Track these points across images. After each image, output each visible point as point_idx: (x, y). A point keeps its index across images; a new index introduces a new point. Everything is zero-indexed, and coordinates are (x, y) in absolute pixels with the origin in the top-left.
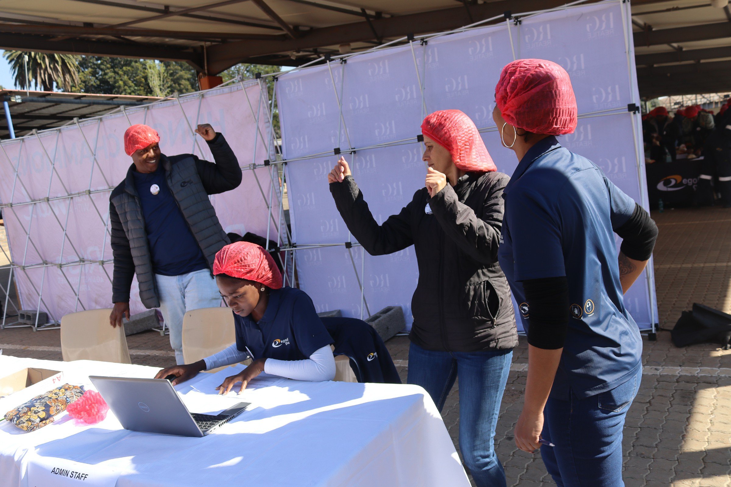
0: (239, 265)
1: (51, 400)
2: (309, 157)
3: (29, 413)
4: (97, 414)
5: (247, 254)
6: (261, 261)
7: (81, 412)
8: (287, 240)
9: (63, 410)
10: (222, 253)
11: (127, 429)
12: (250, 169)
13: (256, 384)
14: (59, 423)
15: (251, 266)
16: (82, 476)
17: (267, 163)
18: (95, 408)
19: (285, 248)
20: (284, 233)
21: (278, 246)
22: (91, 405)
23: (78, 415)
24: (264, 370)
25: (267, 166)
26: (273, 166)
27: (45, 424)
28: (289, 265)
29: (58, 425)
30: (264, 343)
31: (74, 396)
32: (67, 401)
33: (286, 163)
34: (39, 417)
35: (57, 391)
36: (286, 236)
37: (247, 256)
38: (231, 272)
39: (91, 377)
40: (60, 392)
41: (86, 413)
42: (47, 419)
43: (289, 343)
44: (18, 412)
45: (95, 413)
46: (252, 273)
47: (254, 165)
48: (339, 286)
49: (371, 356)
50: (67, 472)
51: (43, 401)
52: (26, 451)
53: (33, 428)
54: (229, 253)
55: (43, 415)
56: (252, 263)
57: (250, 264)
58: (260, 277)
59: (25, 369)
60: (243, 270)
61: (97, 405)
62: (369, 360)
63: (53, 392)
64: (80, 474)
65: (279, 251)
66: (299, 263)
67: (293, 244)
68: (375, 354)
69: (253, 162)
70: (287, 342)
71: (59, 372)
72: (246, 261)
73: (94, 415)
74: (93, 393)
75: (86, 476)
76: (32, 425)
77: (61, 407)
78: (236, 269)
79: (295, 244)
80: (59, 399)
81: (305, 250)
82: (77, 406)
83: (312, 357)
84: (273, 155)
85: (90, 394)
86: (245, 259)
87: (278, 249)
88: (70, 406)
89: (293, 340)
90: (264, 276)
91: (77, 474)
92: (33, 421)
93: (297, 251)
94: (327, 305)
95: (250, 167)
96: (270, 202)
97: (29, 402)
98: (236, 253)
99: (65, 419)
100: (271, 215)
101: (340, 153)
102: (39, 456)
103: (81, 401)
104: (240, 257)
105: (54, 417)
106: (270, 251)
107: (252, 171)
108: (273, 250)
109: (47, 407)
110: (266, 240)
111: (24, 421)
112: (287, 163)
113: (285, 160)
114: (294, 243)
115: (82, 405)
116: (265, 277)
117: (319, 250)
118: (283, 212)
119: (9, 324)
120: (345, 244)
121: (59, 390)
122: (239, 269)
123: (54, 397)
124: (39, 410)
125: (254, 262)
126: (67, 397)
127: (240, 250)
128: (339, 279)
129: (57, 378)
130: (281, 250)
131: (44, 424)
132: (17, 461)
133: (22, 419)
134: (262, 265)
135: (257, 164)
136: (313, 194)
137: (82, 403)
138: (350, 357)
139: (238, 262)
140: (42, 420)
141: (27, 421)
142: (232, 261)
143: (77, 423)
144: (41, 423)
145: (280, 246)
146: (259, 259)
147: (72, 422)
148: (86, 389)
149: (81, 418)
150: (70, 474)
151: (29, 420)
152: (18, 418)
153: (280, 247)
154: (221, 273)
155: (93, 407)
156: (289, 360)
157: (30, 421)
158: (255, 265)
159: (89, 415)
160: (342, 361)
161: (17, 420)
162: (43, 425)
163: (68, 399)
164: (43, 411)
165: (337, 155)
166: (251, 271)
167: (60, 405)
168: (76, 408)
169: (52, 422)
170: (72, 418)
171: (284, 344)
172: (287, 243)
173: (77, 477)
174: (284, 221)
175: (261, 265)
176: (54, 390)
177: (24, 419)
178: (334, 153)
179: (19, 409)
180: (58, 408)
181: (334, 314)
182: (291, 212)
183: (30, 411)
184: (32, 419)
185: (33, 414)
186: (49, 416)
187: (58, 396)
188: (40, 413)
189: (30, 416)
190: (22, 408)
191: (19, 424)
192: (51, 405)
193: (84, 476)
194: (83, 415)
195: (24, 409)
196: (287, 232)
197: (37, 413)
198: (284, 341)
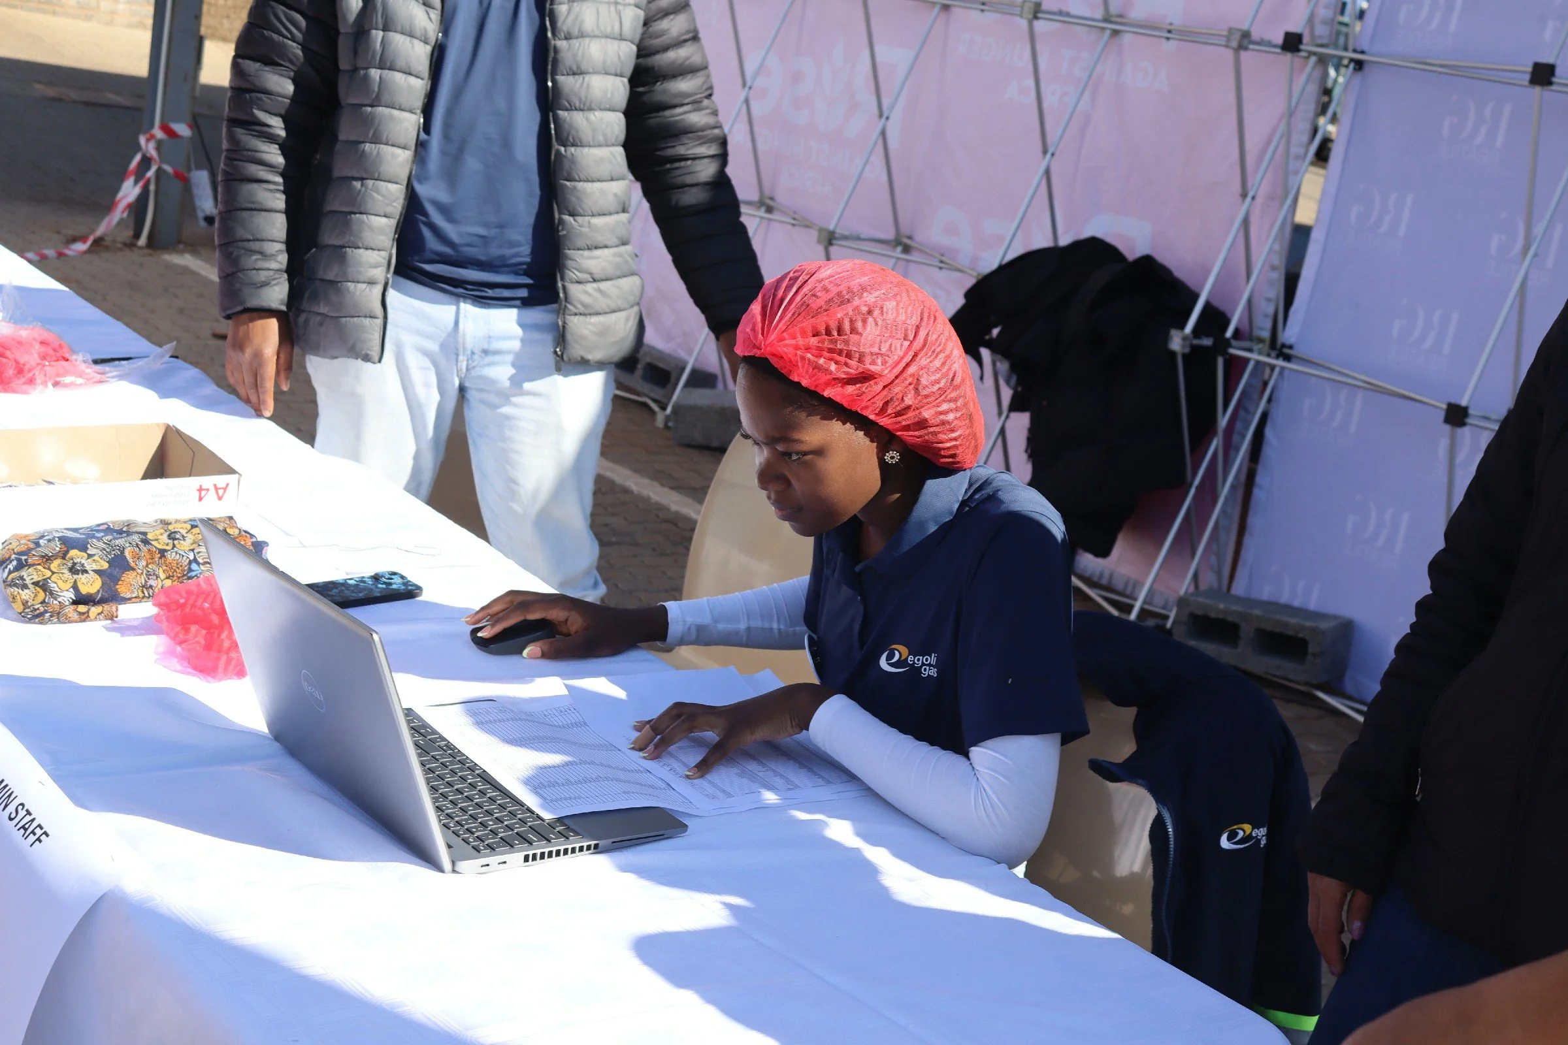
0: (826, 345)
1: (144, 549)
2: (1442, 66)
3: (54, 565)
4: (232, 650)
5: (870, 312)
6: (911, 354)
7: (196, 623)
8: (1268, 324)
10: (784, 285)
11: (277, 738)
12: (1227, 46)
14: (126, 630)
15: (868, 360)
16: (33, 832)
17: (1292, 43)
19: (1250, 350)
20: (1268, 300)
23: (178, 629)
24: (807, 729)
25: (1289, 55)
26: (1313, 59)
27: (84, 617)
28: (1247, 411)
29: (117, 635)
32: (190, 570)
33: (1359, 65)
34: (75, 587)
35: (183, 529)
36: (1271, 310)
38: (791, 362)
40: (188, 535)
41: (202, 632)
42: (102, 601)
43: (933, 672)
44: (32, 546)
45: (226, 645)
46: (864, 387)
47: (1246, 35)
49: (1241, 834)
50: (10, 796)
51: (121, 542)
53: (42, 614)
54: (805, 290)
55: (91, 585)
56: (875, 350)
57: (867, 350)
58: (889, 411)
59: (158, 425)
60: (833, 367)
62: (1225, 843)
63: (170, 527)
64: (33, 820)
65: (1224, 353)
66: (1279, 414)
67: (1283, 346)
68: (1261, 832)
69: (1245, 27)
70: (928, 664)
71: (233, 471)
72: (854, 337)
73: (219, 652)
75: (43, 838)
76: (43, 602)
77: (161, 582)
78: (809, 355)
79: (1291, 347)
80: (170, 556)
81: (1314, 380)
83: (976, 752)
84: (1324, 23)
87: (1222, 345)
88: (181, 591)
89: (956, 668)
90: (908, 408)
91: (28, 818)
92: (51, 593)
93: (1286, 373)
95: (1229, 40)
97: (88, 528)
98: (831, 300)
99: (145, 628)
100: (1246, 222)
101: (1550, 83)
104: (839, 316)
105: (121, 607)
106: (1196, 342)
107: (1229, 54)
108: (1207, 342)
109: (119, 565)
110: (1195, 297)
111: (28, 581)
112: (1366, 69)
113: (1363, 52)
114: (1288, 343)
116: (911, 414)
117: (1360, 395)
118: (1288, 230)
120: (1444, 406)
121: (193, 527)
122: (822, 361)
123: (163, 541)
124: (88, 568)
125: (884, 350)
126: (195, 560)
127: (850, 290)
129: (217, 489)
130: (1233, 351)
131: (81, 614)
133: (24, 573)
134: (912, 369)
135: (1255, 35)
136: (1409, 199)
138: (1161, 808)
139: (828, 332)
140: (78, 601)
141: (36, 584)
142: (808, 324)
143: (170, 653)
144: (73, 607)
145: (1237, 334)
146: (907, 343)
147: (154, 643)
149: (181, 643)
150: (11, 808)
151: (43, 585)
152: (21, 566)
153: (1234, 342)
154: (757, 352)
156: (904, 730)
157: (45, 590)
158: (884, 363)
159: (207, 643)
161: (17, 569)
162: (75, 616)
163: (194, 566)
164: (98, 572)
165: (1537, 89)
166: (866, 377)
167: (163, 576)
168: (187, 607)
169: (112, 617)
170: (158, 632)
171: (915, 671)
172: (1266, 334)
173: (23, 827)
174: (1279, 260)
175: (908, 365)
176: (177, 521)
177: (31, 576)
178: (1528, 77)
179: (42, 537)
180: (152, 582)
181: (1324, 625)
182: (1316, 236)
183: (64, 558)
184: (52, 585)
185: (66, 571)
186: (109, 597)
187: (174, 546)
188: (85, 575)
189: (53, 573)
190: (49, 541)
191: (13, 584)
192: (133, 565)
193: (39, 832)
194: (190, 636)
195: (52, 544)
196: (1278, 298)
197: (76, 572)
198: (918, 660)
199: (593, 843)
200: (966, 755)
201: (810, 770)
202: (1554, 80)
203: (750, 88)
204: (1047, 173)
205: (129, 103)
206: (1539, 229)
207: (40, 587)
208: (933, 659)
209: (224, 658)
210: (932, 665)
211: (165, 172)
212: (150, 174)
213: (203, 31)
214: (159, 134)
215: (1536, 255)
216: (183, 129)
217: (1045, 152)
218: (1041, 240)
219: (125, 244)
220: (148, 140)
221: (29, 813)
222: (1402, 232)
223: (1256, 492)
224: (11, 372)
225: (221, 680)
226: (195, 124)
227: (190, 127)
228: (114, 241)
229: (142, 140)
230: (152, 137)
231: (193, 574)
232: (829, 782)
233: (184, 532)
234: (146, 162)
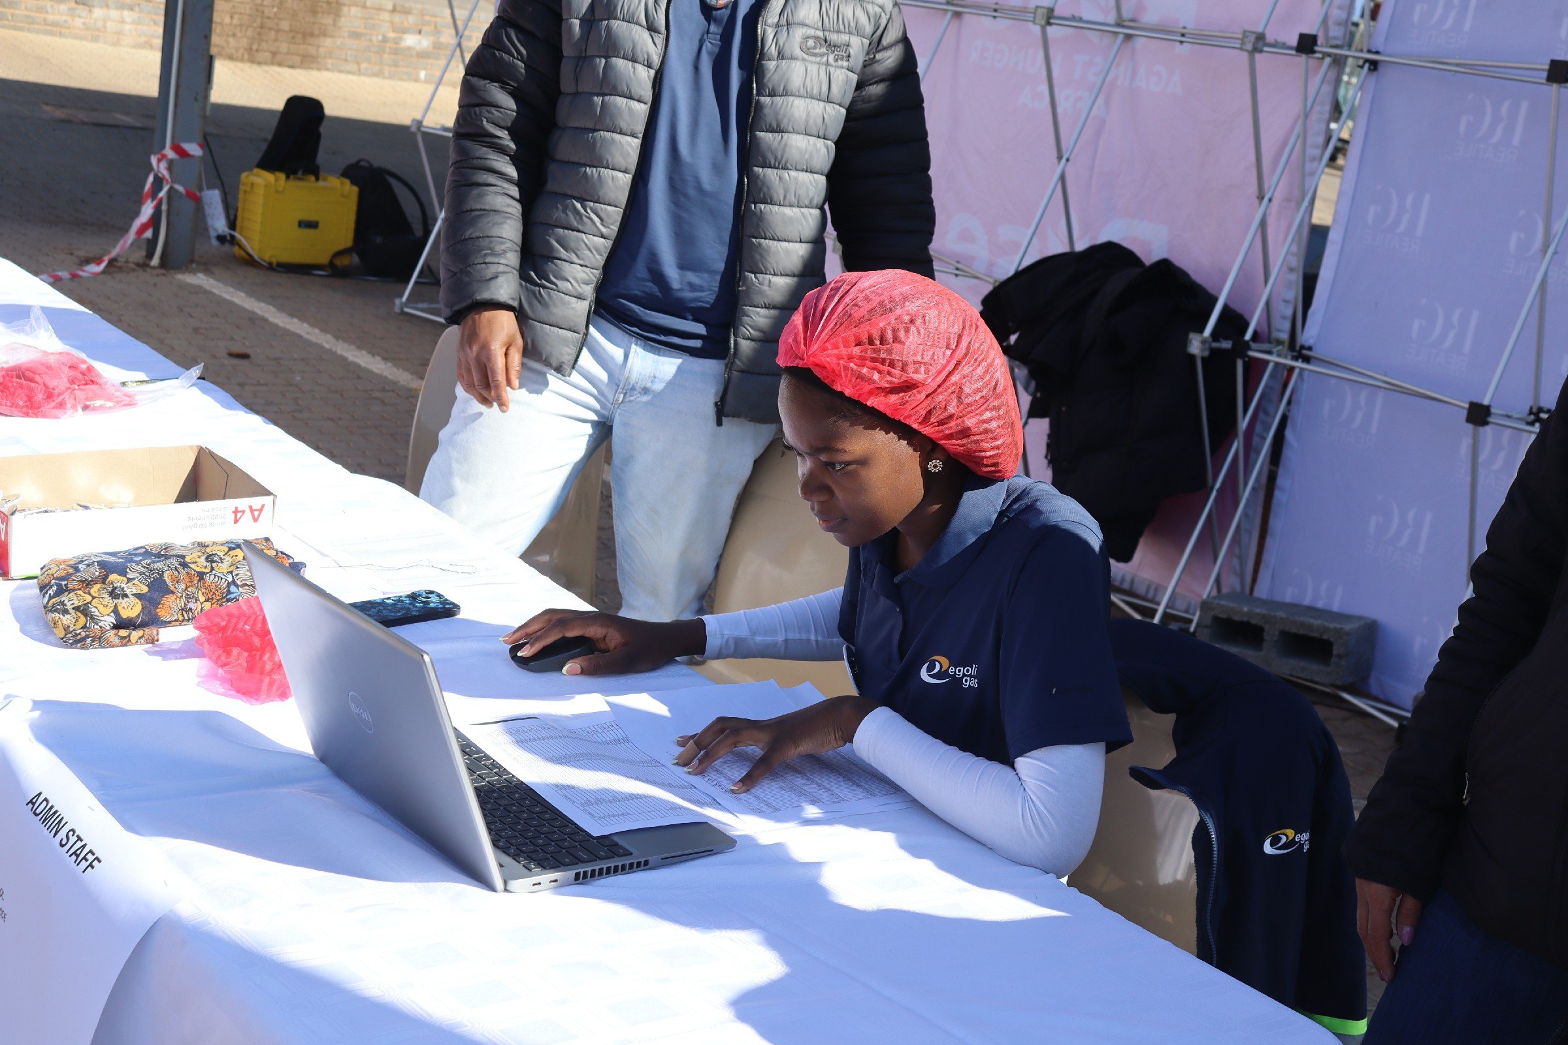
0: (869, 354)
1: (183, 572)
3: (95, 590)
6: (954, 362)
7: (237, 645)
10: (826, 296)
11: (323, 759)
12: (1241, 49)
13: (808, 779)
14: (168, 653)
15: (911, 369)
16: (85, 858)
17: (1307, 44)
19: (1269, 352)
20: (1286, 302)
21: (1248, 336)
23: (221, 651)
24: (851, 742)
25: (1304, 57)
26: (1328, 60)
27: (125, 642)
28: (1266, 413)
29: (158, 659)
32: (229, 592)
33: (1374, 65)
34: (116, 611)
35: (220, 551)
36: (1289, 312)
37: (907, 330)
38: (833, 371)
40: (227, 558)
41: (243, 655)
42: (142, 625)
43: (974, 683)
44: (71, 571)
46: (907, 396)
47: (1260, 37)
48: (1403, 542)
49: (1284, 839)
50: (60, 822)
51: (159, 565)
53: (84, 639)
54: (847, 300)
55: (131, 609)
56: (919, 358)
57: (910, 360)
58: (933, 420)
59: (191, 447)
60: (876, 376)
62: (1268, 849)
63: (208, 550)
64: (84, 846)
65: (1243, 355)
66: (1299, 417)
67: (1302, 347)
68: (1305, 836)
69: (1260, 30)
70: (969, 675)
71: (267, 493)
72: (896, 346)
73: (262, 673)
75: (95, 863)
76: (84, 627)
77: (201, 605)
78: (852, 365)
79: (1310, 349)
80: (209, 579)
81: (1333, 381)
83: (1020, 762)
84: (1339, 24)
86: (896, 339)
87: (1241, 348)
88: (221, 613)
90: (951, 417)
91: (79, 844)
92: (92, 618)
93: (1306, 373)
95: (1243, 43)
96: (1269, 182)
97: (125, 552)
99: (186, 650)
100: (1263, 224)
102: (29, 734)
104: (881, 325)
105: (161, 631)
106: (1215, 345)
107: (1245, 55)
108: (1226, 345)
109: (158, 589)
110: (1214, 300)
111: (69, 607)
112: (1381, 68)
113: (1377, 53)
114: (1307, 344)
116: (953, 424)
118: (1305, 232)
120: (1467, 406)
121: (230, 549)
122: (865, 370)
123: (201, 564)
124: (128, 592)
125: (927, 358)
126: (234, 582)
127: (892, 299)
128: (1411, 515)
129: (252, 510)
130: (1252, 354)
131: (122, 638)
133: (64, 598)
135: (1270, 38)
138: (1204, 814)
139: (871, 342)
140: (119, 625)
141: (77, 609)
142: (850, 334)
143: (212, 676)
144: (114, 632)
145: (1256, 336)
146: (949, 352)
147: (194, 667)
149: (224, 665)
150: (62, 834)
151: (83, 610)
152: (61, 591)
153: (1251, 343)
154: (799, 363)
156: (948, 741)
157: (86, 615)
158: (927, 371)
159: (250, 666)
161: (57, 594)
162: (117, 641)
163: (233, 588)
164: (138, 596)
165: (1554, 87)
166: (908, 386)
167: (202, 599)
168: (224, 629)
169: (153, 641)
170: (199, 655)
171: (957, 681)
172: (1285, 336)
173: (75, 853)
174: (1297, 262)
175: (950, 374)
176: (214, 544)
177: (71, 600)
178: (1545, 74)
179: (81, 562)
180: (191, 605)
181: (1348, 627)
182: (1334, 237)
183: (103, 582)
184: (93, 610)
185: (106, 596)
186: (149, 620)
187: (212, 569)
188: (126, 599)
189: (94, 598)
190: (88, 565)
191: (53, 610)
192: (172, 588)
193: (90, 857)
194: (233, 658)
195: (91, 569)
196: (1296, 299)
197: (116, 597)
198: (959, 671)
200: (1012, 766)
201: (854, 783)
204: (1063, 178)
205: (137, 124)
207: (81, 612)
208: (973, 670)
209: (267, 680)
210: (974, 677)
211: (176, 191)
212: (162, 194)
213: (214, 50)
214: (170, 154)
215: (1555, 253)
216: (194, 149)
217: (1060, 158)
218: (1057, 246)
219: (138, 265)
220: (159, 161)
221: (79, 839)
222: (1419, 232)
224: (40, 397)
225: (263, 702)
226: (205, 144)
227: (201, 146)
228: (127, 262)
229: (154, 160)
230: (164, 157)
231: (232, 596)
233: (221, 554)
234: (159, 182)
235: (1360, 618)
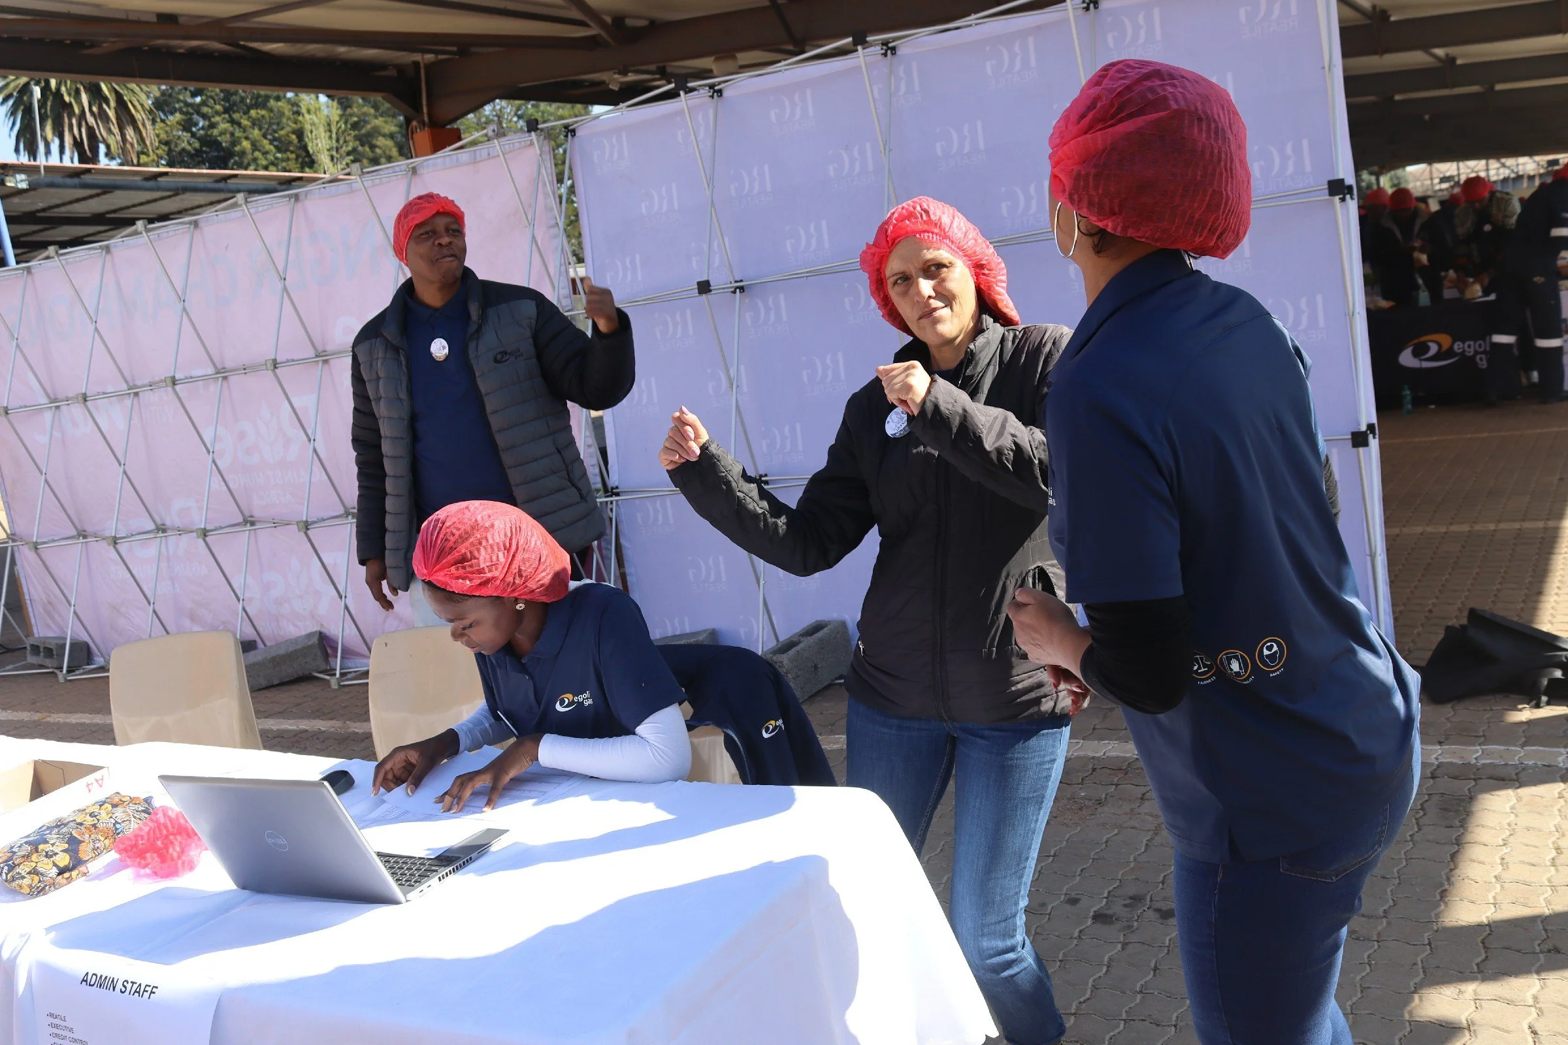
0: (461, 570)
1: (82, 828)
2: (644, 300)
3: (34, 857)
4: (179, 858)
5: (480, 543)
6: (511, 556)
7: (146, 852)
8: (599, 479)
9: (107, 849)
11: (244, 888)
14: (99, 877)
15: (486, 571)
16: (144, 991)
18: (176, 843)
22: (167, 837)
23: (138, 860)
24: (538, 761)
27: (70, 880)
29: (97, 882)
30: (539, 703)
31: (133, 819)
32: (117, 829)
34: (55, 865)
37: (478, 550)
38: (445, 582)
39: (165, 779)
40: (102, 811)
41: (155, 855)
42: (74, 868)
43: (590, 702)
44: (10, 855)
45: (175, 855)
46: (490, 585)
48: (712, 578)
49: (771, 727)
50: (113, 981)
51: (65, 830)
52: (26, 938)
53: (44, 888)
54: (441, 535)
55: (64, 860)
56: (489, 563)
57: (484, 566)
58: (509, 590)
59: (28, 763)
60: (468, 581)
61: (179, 838)
62: (766, 735)
63: (87, 811)
64: (140, 985)
67: (612, 488)
68: (780, 722)
70: (586, 699)
71: (101, 768)
72: (474, 561)
73: (172, 860)
74: (170, 813)
75: (154, 990)
76: (40, 881)
77: (104, 842)
79: (617, 488)
80: (100, 826)
81: (637, 502)
82: (136, 840)
83: (640, 729)
85: (165, 815)
86: (473, 557)
88: (122, 841)
89: (601, 695)
90: (519, 585)
91: (135, 986)
92: (42, 874)
93: (620, 502)
94: (686, 620)
97: (34, 832)
98: (457, 541)
99: (112, 869)
101: (710, 291)
102: (55, 948)
103: (146, 829)
104: (463, 550)
105: (89, 865)
109: (73, 844)
111: (24, 874)
114: (614, 486)
115: (148, 839)
116: (521, 588)
117: (668, 501)
118: (590, 421)
119: (8, 668)
121: (101, 806)
123: (89, 821)
124: (56, 851)
125: (495, 561)
126: (117, 822)
127: (466, 531)
128: (711, 561)
129: (97, 781)
131: (67, 879)
132: (8, 959)
133: (18, 870)
134: (514, 565)
136: (653, 380)
137: (148, 833)
138: (725, 730)
139: (460, 562)
140: (61, 872)
141: (29, 873)
142: (447, 560)
143: (138, 876)
144: (60, 877)
146: (507, 552)
147: (126, 875)
148: (157, 803)
149: (146, 866)
150: (119, 986)
151: (34, 872)
152: (11, 868)
155: (172, 843)
157: (37, 874)
158: (496, 569)
159: (163, 859)
160: (708, 739)
161: (9, 871)
162: (65, 881)
163: (118, 826)
164: (64, 851)
165: (704, 296)
166: (488, 581)
167: (102, 839)
168: (135, 846)
169: (85, 874)
170: (126, 867)
171: (581, 704)
172: (599, 486)
173: (136, 992)
174: (591, 441)
175: (510, 564)
176: (88, 807)
177: (23, 869)
178: (696, 291)
179: (12, 848)
180: (97, 845)
183: (37, 851)
184: (40, 869)
185: (44, 858)
186: (77, 863)
187: (98, 820)
188: (58, 856)
189: (37, 863)
190: (20, 847)
191: (13, 879)
192: (82, 839)
193: (149, 989)
194: (149, 860)
195: (23, 848)
196: (598, 462)
197: (51, 856)
198: (580, 698)
199: (451, 868)
200: (634, 734)
201: (546, 782)
202: (711, 288)
203: (213, 452)
206: (733, 372)
207: (33, 874)
208: (588, 695)
209: (180, 863)
210: (589, 698)
221: (133, 983)
223: (629, 578)
225: (181, 875)
231: (119, 830)
232: (560, 784)
233: (97, 810)
235: (705, 631)
